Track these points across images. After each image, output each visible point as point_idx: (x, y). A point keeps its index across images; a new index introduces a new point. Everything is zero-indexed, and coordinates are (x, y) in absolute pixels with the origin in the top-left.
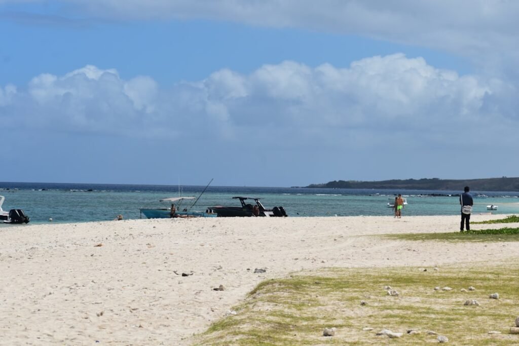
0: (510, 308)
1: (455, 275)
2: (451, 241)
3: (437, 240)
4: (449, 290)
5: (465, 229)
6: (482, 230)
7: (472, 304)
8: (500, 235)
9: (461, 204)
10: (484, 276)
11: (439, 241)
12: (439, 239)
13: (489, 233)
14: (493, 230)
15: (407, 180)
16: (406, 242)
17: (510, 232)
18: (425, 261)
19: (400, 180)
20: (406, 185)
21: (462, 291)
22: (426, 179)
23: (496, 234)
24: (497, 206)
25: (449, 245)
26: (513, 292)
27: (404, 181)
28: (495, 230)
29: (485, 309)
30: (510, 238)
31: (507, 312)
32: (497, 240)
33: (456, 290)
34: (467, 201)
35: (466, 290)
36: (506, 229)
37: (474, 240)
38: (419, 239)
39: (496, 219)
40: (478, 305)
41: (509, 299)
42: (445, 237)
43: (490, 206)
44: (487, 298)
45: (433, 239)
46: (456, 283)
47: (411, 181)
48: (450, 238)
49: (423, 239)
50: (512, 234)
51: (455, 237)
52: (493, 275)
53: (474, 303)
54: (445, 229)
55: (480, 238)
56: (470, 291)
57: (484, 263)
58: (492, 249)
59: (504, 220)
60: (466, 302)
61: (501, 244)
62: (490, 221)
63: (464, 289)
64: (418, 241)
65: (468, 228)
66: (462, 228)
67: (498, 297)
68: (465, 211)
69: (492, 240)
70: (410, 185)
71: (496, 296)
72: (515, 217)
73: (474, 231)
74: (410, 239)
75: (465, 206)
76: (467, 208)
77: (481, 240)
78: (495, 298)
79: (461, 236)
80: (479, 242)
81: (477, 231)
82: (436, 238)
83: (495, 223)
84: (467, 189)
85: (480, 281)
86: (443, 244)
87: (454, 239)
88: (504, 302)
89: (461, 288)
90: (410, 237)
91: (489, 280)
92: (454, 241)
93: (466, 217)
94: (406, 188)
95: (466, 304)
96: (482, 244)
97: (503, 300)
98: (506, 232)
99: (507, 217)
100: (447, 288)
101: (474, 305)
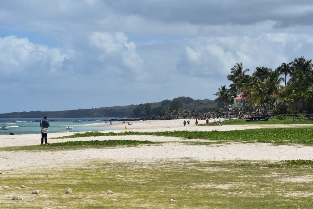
0: (43, 201)
1: (18, 176)
2: (33, 151)
3: (24, 150)
4: (8, 188)
5: (44, 143)
6: (54, 143)
7: (17, 199)
8: (65, 146)
9: (41, 126)
10: (38, 176)
11: (25, 151)
12: (25, 150)
13: (58, 145)
14: (61, 143)
15: (22, 112)
16: (4, 152)
17: (72, 144)
18: (8, 165)
19: (17, 113)
20: (21, 116)
21: (16, 189)
22: (33, 111)
23: (62, 145)
24: (72, 127)
25: (31, 153)
26: (51, 189)
27: (20, 113)
28: (62, 143)
29: (25, 202)
30: (71, 148)
31: (40, 204)
32: (62, 150)
33: (12, 188)
34: (45, 125)
35: (19, 188)
36: (69, 142)
37: (47, 150)
38: (13, 150)
39: (67, 135)
40: (21, 199)
41: (46, 193)
42: (30, 148)
43: (67, 127)
44: (30, 194)
45: (22, 150)
46: (16, 183)
47: (24, 113)
48: (33, 149)
49: (15, 150)
50: (73, 145)
51: (35, 148)
52: (44, 175)
53: (19, 198)
54: (34, 143)
55: (52, 149)
56: (22, 188)
57: (45, 166)
58: (56, 156)
59: (72, 136)
60: (14, 198)
61: (63, 152)
62: (64, 137)
63: (18, 187)
64: (12, 152)
65: (46, 142)
66: (42, 142)
67: (38, 193)
68: (44, 131)
69: (58, 150)
70: (24, 115)
71: (37, 192)
72: (79, 134)
73: (49, 144)
74: (7, 150)
75: (44, 128)
76: (45, 129)
77: (52, 150)
78: (36, 193)
79: (40, 148)
80: (50, 151)
81: (51, 144)
82: (24, 149)
83: (66, 138)
84: (45, 118)
85: (32, 180)
86: (27, 153)
87: (35, 149)
88: (42, 196)
89: (16, 187)
90: (8, 149)
91: (39, 179)
92: (35, 151)
93: (44, 135)
94: (21, 117)
95: (13, 199)
96: (51, 153)
97: (42, 195)
98: (69, 144)
99: (74, 134)
100: (6, 187)
101: (19, 199)
